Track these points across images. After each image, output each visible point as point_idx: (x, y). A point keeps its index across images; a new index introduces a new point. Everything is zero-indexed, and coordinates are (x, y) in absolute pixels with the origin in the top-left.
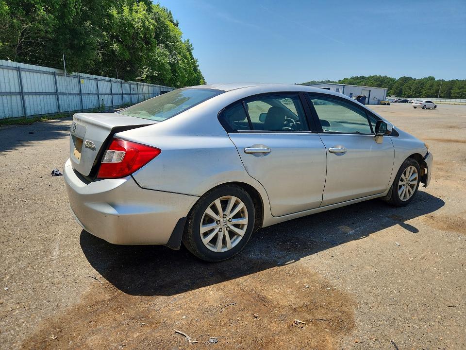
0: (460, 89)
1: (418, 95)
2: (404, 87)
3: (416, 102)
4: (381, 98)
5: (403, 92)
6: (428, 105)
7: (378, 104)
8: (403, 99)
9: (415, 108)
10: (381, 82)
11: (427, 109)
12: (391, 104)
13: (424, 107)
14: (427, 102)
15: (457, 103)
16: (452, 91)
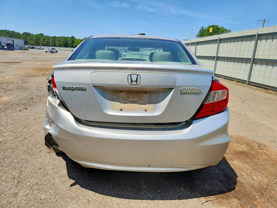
0: (59, 42)
1: (48, 45)
2: (28, 39)
3: (46, 48)
4: (22, 46)
5: (28, 42)
6: (53, 50)
7: (21, 49)
8: (31, 46)
9: (46, 52)
10: (11, 34)
11: (52, 53)
12: (29, 49)
13: (52, 52)
14: (52, 49)
15: (66, 50)
16: (56, 43)
